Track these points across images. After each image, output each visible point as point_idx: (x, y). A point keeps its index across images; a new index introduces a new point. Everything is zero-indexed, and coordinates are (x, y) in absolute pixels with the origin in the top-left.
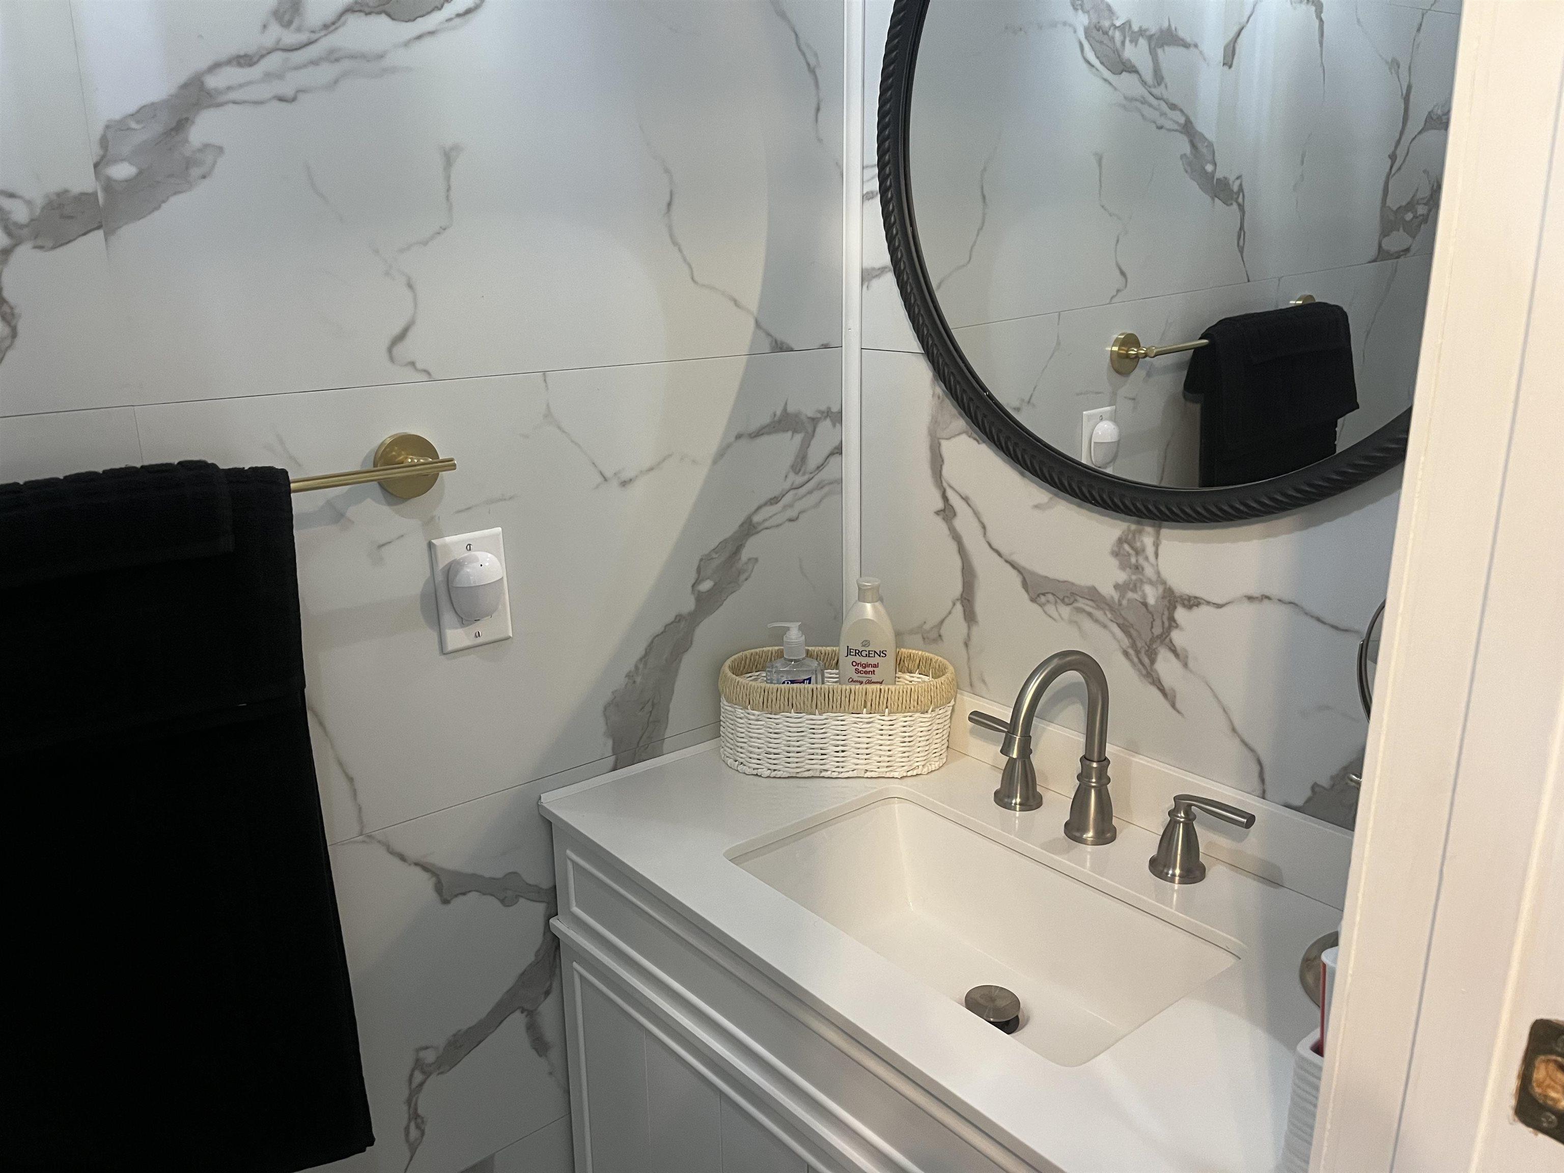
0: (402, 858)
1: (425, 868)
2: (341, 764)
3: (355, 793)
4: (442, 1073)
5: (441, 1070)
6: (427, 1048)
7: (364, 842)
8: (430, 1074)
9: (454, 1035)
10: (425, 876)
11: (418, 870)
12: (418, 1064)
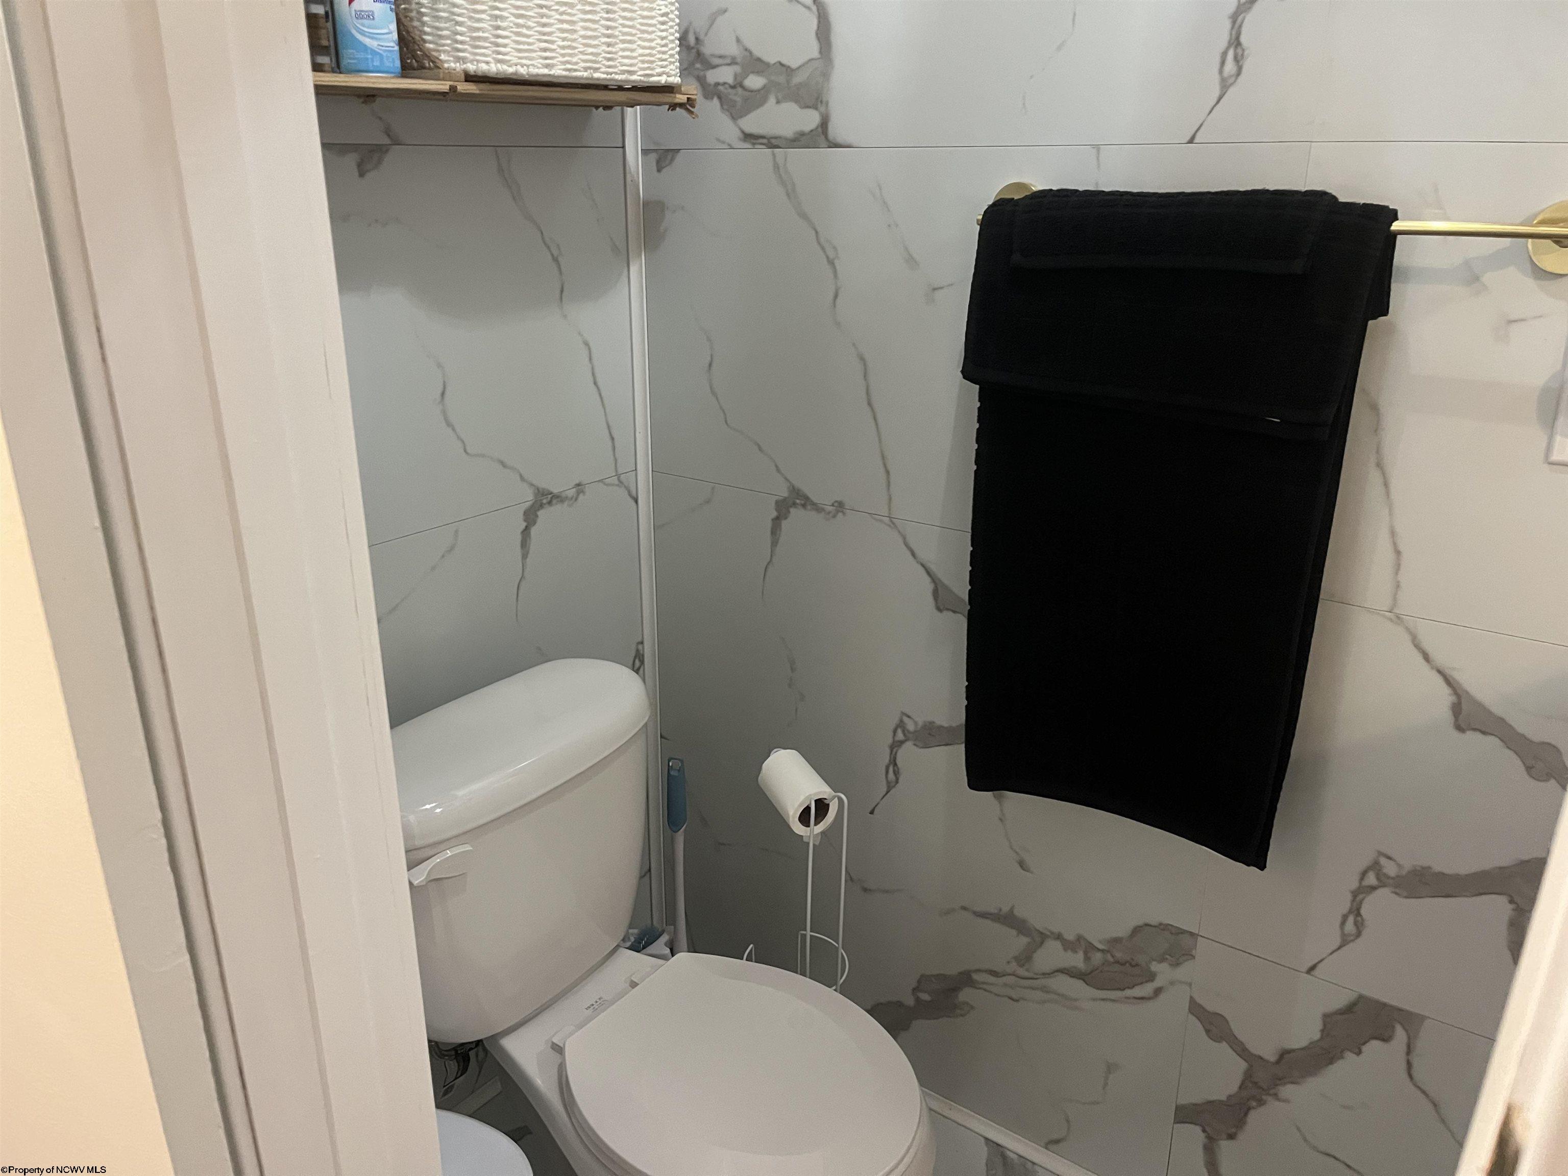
0: (1426, 657)
1: (1449, 681)
2: (1393, 533)
3: (1398, 567)
4: (1396, 893)
5: (1397, 891)
6: (1390, 858)
7: (1391, 620)
8: (1384, 886)
9: (1423, 868)
10: (1446, 690)
11: (1440, 680)
12: (1375, 866)
